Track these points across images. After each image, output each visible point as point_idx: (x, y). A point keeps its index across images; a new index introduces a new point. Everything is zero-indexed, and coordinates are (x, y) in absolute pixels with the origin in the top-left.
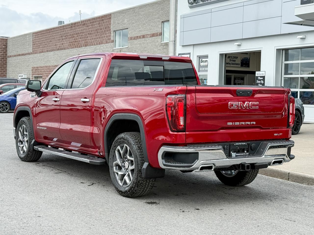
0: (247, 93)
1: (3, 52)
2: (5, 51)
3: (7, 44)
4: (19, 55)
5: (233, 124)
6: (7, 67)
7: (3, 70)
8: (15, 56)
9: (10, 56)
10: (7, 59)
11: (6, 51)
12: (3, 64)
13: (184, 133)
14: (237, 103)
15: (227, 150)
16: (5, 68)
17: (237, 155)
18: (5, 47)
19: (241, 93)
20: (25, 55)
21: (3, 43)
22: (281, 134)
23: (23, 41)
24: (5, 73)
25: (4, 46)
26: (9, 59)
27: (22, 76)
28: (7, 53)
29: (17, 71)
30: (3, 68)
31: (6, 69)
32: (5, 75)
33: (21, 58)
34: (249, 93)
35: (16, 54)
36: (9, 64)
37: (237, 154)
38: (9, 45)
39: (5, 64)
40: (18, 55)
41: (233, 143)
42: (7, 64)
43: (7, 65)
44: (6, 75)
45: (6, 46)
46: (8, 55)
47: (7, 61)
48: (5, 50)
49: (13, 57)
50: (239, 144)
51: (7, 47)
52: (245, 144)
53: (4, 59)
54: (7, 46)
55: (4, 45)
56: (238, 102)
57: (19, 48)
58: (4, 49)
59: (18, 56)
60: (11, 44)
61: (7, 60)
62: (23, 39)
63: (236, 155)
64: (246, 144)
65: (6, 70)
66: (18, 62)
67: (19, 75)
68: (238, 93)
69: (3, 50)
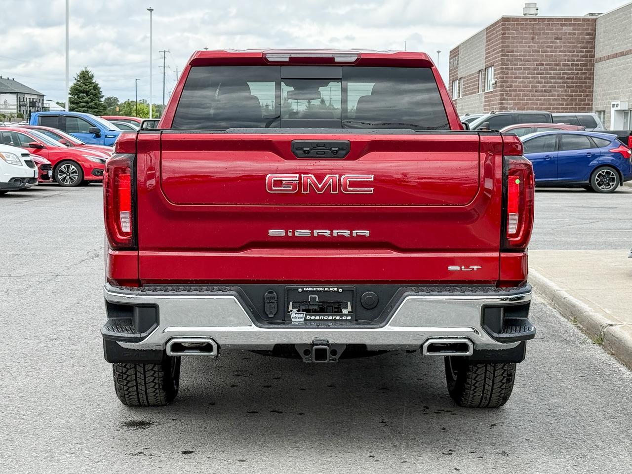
0: (331, 149)
1: (585, 50)
2: (590, 48)
3: (595, 31)
4: (616, 56)
5: (290, 234)
6: (593, 84)
7: (585, 91)
8: (609, 58)
9: (601, 60)
10: (593, 65)
11: (594, 47)
12: (585, 78)
13: (135, 253)
14: (296, 177)
15: (273, 303)
16: (590, 87)
17: (310, 320)
18: (590, 39)
19: (308, 149)
20: (626, 55)
21: (586, 29)
22: (475, 267)
23: (623, 22)
24: (588, 100)
25: (588, 36)
26: (598, 66)
27: (617, 105)
28: (594, 51)
29: (610, 94)
30: (585, 87)
31: (592, 89)
32: (589, 104)
33: (618, 62)
34: (337, 149)
35: (609, 54)
36: (598, 77)
37: (308, 317)
38: (598, 33)
39: (590, 78)
40: (614, 54)
41: (294, 286)
42: (593, 77)
43: (593, 79)
44: (592, 104)
45: (593, 35)
46: (597, 56)
47: (594, 70)
48: (589, 46)
49: (605, 60)
50: (315, 289)
51: (595, 38)
52: (336, 289)
53: (586, 65)
54: (595, 35)
55: (587, 34)
56: (298, 175)
57: (616, 38)
58: (588, 42)
59: (614, 58)
60: (602, 30)
61: (594, 68)
62: (624, 17)
63: (305, 320)
64: (340, 290)
65: (592, 92)
66: (614, 72)
67: (613, 103)
68: (297, 149)
69: (586, 45)
